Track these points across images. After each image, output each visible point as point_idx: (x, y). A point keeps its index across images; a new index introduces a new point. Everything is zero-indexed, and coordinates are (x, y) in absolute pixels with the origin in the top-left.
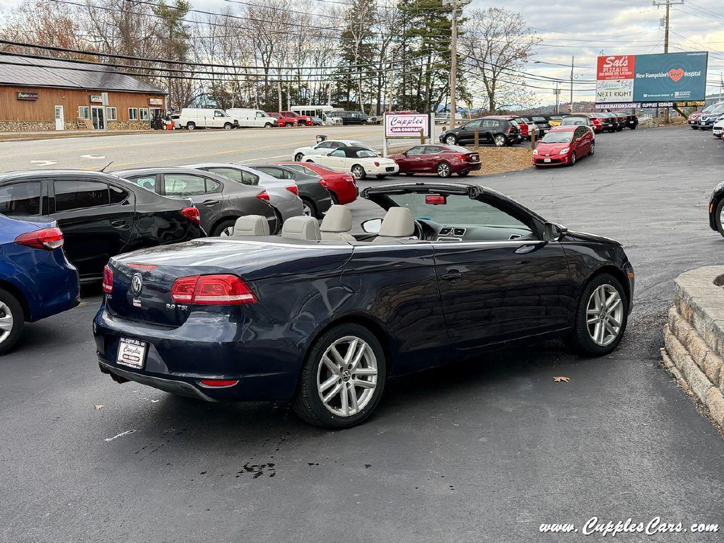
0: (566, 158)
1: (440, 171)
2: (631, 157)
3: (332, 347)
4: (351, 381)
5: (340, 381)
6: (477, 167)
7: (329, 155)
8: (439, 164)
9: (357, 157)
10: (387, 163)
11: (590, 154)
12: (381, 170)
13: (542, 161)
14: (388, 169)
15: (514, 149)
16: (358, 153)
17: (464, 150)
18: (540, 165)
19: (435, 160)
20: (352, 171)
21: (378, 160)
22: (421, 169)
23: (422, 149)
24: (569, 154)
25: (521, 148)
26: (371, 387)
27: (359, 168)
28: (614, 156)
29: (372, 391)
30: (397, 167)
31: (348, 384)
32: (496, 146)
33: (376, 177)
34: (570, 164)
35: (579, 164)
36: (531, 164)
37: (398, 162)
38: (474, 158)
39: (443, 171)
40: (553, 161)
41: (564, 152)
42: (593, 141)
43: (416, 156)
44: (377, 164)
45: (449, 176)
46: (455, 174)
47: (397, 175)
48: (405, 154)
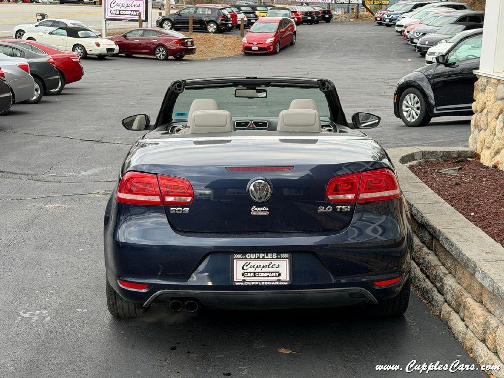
0: (271, 47)
1: (158, 54)
2: (327, 48)
6: (192, 51)
7: (51, 33)
8: (156, 48)
9: (78, 37)
10: (107, 44)
11: (292, 44)
12: (102, 50)
13: (250, 49)
14: (109, 50)
15: (225, 36)
16: (80, 33)
17: (180, 35)
18: (248, 52)
19: (153, 44)
20: (73, 50)
21: (98, 40)
22: (139, 51)
23: (141, 32)
24: (274, 43)
25: (231, 36)
27: (80, 48)
28: (312, 47)
30: (117, 48)
32: (208, 32)
33: (96, 57)
34: (274, 53)
35: (282, 53)
36: (240, 50)
37: (117, 43)
38: (189, 43)
39: (161, 54)
40: (260, 49)
41: (270, 41)
42: (295, 32)
43: (135, 38)
44: (98, 45)
45: (166, 59)
46: (171, 57)
47: (116, 55)
48: (125, 36)
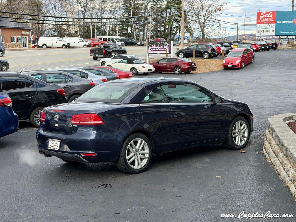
0: (239, 65)
1: (176, 71)
2: (272, 64)
3: (132, 142)
4: (139, 155)
5: (134, 155)
6: (194, 69)
7: (119, 62)
8: (175, 67)
9: (133, 63)
10: (148, 67)
11: (251, 63)
12: (146, 70)
13: (227, 66)
14: (149, 70)
15: (213, 59)
16: (134, 61)
17: (188, 60)
18: (226, 68)
19: (173, 66)
20: (131, 71)
21: (144, 65)
22: (166, 70)
23: (166, 60)
24: (241, 63)
25: (217, 60)
26: (146, 158)
27: (134, 69)
28: (264, 64)
29: (147, 159)
30: (153, 69)
31: (137, 157)
32: (204, 58)
33: (143, 74)
34: (241, 68)
35: (246, 68)
36: (221, 67)
37: (154, 66)
38: (193, 64)
39: (177, 71)
40: (233, 66)
41: (238, 61)
42: (253, 56)
43: (164, 63)
44: (143, 67)
45: (180, 74)
46: (183, 72)
47: (154, 73)
48: (158, 62)
